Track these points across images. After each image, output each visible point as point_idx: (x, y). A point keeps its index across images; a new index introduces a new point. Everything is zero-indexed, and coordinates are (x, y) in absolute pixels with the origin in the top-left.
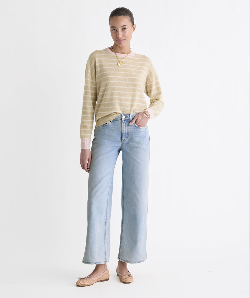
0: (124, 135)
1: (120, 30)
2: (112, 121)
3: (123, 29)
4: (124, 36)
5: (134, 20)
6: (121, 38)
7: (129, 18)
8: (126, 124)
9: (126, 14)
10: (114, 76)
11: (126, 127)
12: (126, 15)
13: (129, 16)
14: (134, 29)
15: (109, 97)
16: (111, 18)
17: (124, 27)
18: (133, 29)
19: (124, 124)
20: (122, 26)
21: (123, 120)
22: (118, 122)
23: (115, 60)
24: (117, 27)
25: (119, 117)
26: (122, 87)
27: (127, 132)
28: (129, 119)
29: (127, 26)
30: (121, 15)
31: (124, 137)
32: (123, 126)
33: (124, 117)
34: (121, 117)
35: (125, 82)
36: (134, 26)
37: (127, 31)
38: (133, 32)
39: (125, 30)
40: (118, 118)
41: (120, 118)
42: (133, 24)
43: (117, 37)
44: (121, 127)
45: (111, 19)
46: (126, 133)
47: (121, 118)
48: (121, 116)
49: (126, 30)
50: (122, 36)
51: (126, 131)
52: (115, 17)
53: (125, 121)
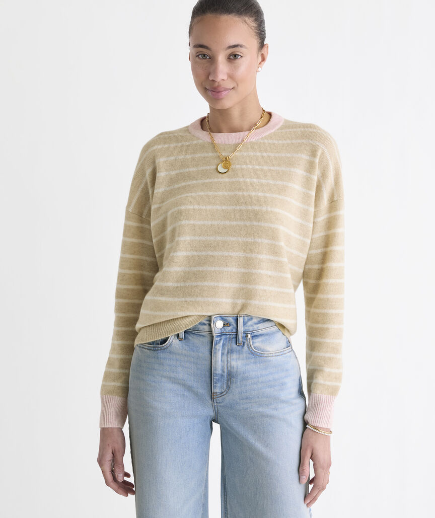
0: (218, 380)
1: (221, 58)
2: (182, 336)
3: (230, 55)
4: (231, 77)
5: (266, 32)
6: (221, 83)
7: (254, 24)
8: (223, 345)
9: (246, 10)
10: (196, 207)
11: (223, 354)
12: (246, 14)
13: (253, 19)
14: (263, 60)
15: (178, 269)
16: (199, 18)
17: (237, 51)
18: (260, 59)
19: (219, 347)
20: (230, 47)
21: (214, 335)
22: (201, 339)
23: (206, 155)
24: (213, 47)
25: (204, 324)
26: (219, 238)
27: (226, 371)
28: (234, 331)
29: (246, 48)
30: (230, 13)
31: (218, 385)
32: (215, 353)
33: (220, 324)
34: (210, 325)
35: (227, 223)
36: (264, 51)
37: (243, 64)
38: (260, 69)
39: (237, 61)
40: (201, 327)
41: (206, 328)
42: (262, 45)
43: (211, 78)
44: (207, 354)
45: (196, 20)
46: (225, 374)
47: (211, 328)
48: (210, 321)
49: (239, 61)
50: (225, 77)
51: (223, 367)
52: (209, 16)
53: (223, 337)
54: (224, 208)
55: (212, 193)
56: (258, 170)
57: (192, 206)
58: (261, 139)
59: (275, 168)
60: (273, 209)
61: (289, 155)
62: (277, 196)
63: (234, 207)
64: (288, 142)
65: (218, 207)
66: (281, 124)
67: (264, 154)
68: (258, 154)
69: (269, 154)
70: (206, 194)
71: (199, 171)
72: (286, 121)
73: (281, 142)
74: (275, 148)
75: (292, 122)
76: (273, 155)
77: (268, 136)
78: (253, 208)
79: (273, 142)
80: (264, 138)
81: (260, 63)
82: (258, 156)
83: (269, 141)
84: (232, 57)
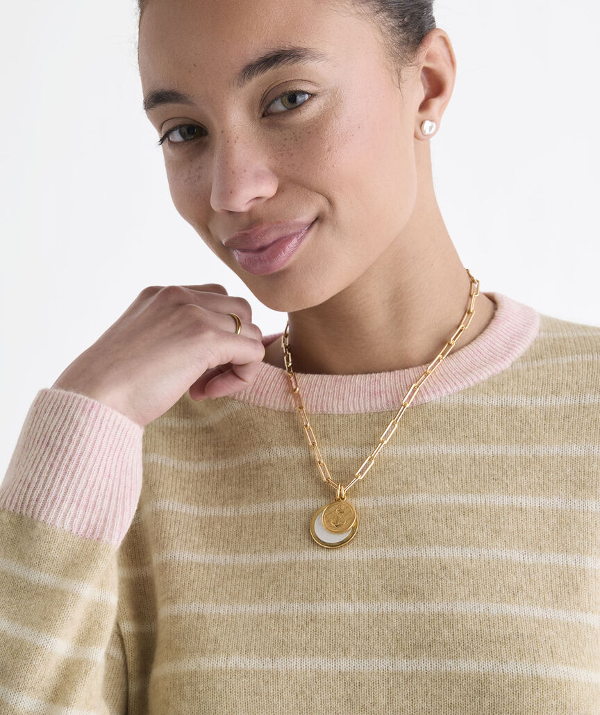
38: (429, 127)
54: (345, 664)
55: (296, 609)
56: (464, 510)
57: (223, 657)
58: (464, 392)
59: (526, 501)
60: (540, 670)
61: (574, 450)
62: (551, 613)
63: (386, 662)
64: (566, 399)
65: (324, 664)
66: (533, 334)
67: (481, 450)
68: (457, 450)
69: (497, 450)
70: (272, 609)
71: (242, 517)
72: (551, 324)
73: (539, 402)
74: (518, 424)
75: (569, 326)
76: (514, 451)
77: (491, 382)
78: (466, 665)
79: (512, 401)
80: (477, 389)
81: (424, 106)
82: (458, 459)
83: (496, 401)
84: (279, 107)
